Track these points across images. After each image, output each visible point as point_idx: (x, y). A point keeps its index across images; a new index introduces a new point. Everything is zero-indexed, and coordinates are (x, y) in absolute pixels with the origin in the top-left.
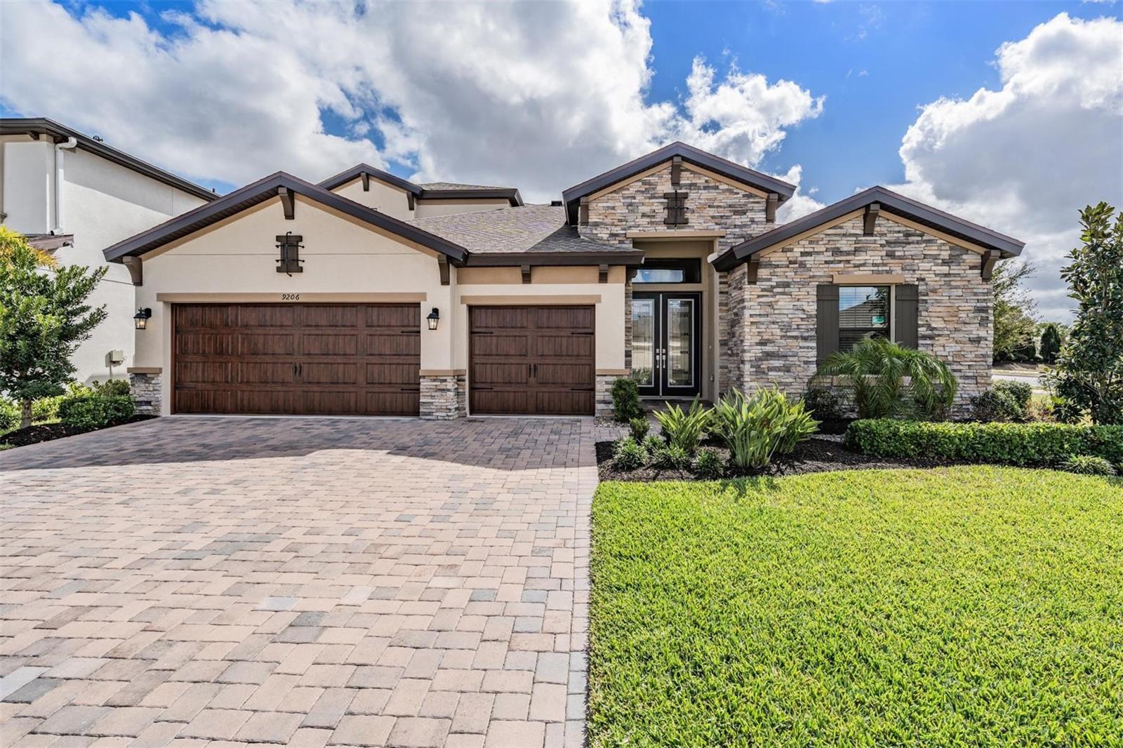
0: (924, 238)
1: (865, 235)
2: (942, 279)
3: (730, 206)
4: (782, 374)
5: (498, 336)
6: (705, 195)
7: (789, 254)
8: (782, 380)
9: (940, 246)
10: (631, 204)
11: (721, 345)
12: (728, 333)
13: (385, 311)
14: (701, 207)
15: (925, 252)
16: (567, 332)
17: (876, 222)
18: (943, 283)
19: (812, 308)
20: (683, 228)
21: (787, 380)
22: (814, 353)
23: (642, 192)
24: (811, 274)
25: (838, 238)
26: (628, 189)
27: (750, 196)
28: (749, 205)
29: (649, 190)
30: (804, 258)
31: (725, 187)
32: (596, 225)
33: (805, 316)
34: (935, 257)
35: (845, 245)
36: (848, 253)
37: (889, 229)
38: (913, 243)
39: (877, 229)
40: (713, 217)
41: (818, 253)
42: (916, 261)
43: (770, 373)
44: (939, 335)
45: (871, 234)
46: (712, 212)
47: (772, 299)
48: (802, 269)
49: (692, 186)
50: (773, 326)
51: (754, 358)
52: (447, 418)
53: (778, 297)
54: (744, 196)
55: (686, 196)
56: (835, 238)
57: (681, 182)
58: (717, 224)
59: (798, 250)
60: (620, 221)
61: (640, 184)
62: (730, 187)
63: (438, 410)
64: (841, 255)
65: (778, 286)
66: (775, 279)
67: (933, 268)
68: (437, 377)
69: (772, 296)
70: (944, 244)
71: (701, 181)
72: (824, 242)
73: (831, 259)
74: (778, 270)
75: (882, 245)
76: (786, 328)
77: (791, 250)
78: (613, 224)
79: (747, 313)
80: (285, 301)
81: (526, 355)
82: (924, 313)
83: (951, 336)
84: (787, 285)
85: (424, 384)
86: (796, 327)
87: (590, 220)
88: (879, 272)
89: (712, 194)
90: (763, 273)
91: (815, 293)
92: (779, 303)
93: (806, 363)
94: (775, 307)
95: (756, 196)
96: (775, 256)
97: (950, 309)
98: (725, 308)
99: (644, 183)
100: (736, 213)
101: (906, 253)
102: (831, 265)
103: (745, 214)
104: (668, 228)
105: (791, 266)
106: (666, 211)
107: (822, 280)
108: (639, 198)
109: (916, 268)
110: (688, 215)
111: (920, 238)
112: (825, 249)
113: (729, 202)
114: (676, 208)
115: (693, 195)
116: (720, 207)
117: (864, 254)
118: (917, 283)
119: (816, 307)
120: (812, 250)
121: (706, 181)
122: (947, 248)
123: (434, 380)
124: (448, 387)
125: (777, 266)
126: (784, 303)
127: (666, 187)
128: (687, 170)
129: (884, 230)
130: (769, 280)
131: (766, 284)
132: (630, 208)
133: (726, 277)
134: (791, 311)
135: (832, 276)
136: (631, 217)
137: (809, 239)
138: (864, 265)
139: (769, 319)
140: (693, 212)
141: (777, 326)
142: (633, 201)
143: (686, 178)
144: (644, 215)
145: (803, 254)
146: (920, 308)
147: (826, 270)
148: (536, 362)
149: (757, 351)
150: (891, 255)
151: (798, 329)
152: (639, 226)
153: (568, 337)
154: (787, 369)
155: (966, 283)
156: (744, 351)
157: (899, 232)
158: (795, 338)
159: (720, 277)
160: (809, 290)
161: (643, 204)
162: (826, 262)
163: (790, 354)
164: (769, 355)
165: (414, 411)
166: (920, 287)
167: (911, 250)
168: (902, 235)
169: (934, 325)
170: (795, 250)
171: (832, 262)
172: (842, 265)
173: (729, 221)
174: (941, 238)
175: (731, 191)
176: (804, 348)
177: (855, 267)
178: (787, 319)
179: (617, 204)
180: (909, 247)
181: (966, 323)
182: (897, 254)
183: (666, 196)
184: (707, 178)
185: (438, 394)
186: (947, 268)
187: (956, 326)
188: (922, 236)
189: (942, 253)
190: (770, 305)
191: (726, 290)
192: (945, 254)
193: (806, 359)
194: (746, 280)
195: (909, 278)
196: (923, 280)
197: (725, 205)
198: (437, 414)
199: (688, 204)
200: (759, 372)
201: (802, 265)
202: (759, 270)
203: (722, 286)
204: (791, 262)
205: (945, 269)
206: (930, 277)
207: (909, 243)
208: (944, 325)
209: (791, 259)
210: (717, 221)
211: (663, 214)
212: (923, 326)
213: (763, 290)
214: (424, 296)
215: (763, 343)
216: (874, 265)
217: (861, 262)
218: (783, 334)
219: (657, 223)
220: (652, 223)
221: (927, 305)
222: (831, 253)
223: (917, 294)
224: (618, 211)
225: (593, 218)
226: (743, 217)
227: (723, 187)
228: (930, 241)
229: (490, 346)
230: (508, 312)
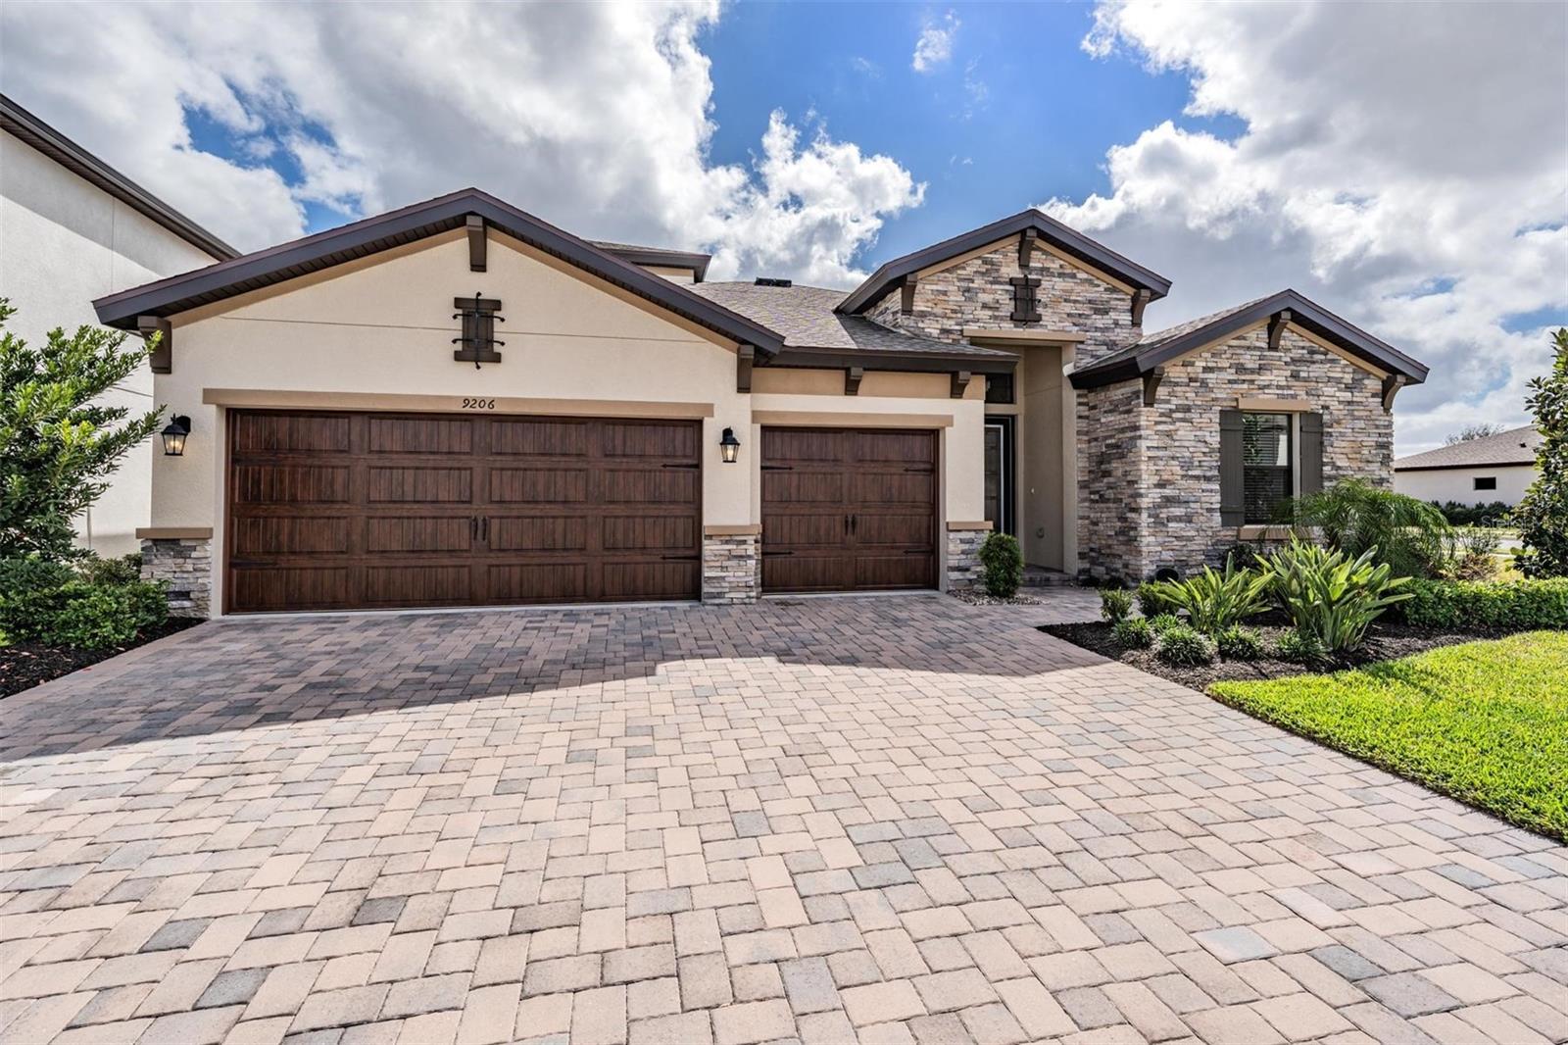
0: (1329, 357)
1: (1270, 348)
2: (1346, 408)
3: (1090, 302)
4: (1182, 525)
5: (799, 473)
6: (1061, 284)
7: (1189, 369)
8: (1184, 534)
9: (1343, 367)
10: (968, 290)
11: (1081, 488)
12: (1090, 472)
13: (635, 432)
14: (1056, 301)
15: (1329, 374)
16: (899, 469)
17: (1283, 334)
18: (1346, 412)
19: (1215, 440)
20: (1034, 327)
21: (1189, 534)
22: (1218, 498)
23: (983, 274)
24: (1213, 396)
25: (1242, 352)
26: (964, 268)
27: (1114, 290)
28: (1112, 302)
29: (991, 271)
30: (1206, 376)
31: (1085, 276)
32: (923, 315)
33: (1207, 450)
34: (1339, 381)
35: (1249, 360)
36: (1252, 371)
37: (1294, 343)
38: (1317, 362)
39: (1282, 342)
40: (1069, 315)
41: (1221, 369)
42: (1320, 385)
43: (1170, 525)
45: (1276, 349)
46: (1068, 308)
47: (1172, 427)
48: (1203, 390)
49: (1043, 270)
50: (1172, 462)
51: (1151, 505)
52: (747, 601)
53: (1178, 424)
54: (1106, 290)
55: (1038, 284)
56: (1238, 351)
57: (1032, 264)
58: (1075, 325)
59: (1200, 364)
60: (954, 311)
61: (980, 262)
62: (1090, 277)
63: (732, 589)
64: (1245, 373)
65: (1177, 410)
66: (1175, 401)
67: (1338, 394)
68: (729, 536)
69: (1171, 423)
70: (1346, 366)
71: (1055, 265)
72: (1228, 356)
73: (1235, 377)
74: (1178, 388)
75: (1286, 363)
76: (1187, 465)
77: (1192, 364)
78: (945, 316)
79: (1143, 444)
80: (468, 409)
81: (841, 502)
82: (1329, 449)
84: (1187, 409)
85: (710, 548)
86: (1198, 464)
87: (914, 308)
88: (1283, 397)
89: (1068, 284)
90: (1162, 392)
91: (1218, 420)
92: (1179, 433)
93: (1209, 510)
94: (1175, 437)
95: (1121, 291)
96: (1174, 371)
97: (1353, 445)
98: (1086, 438)
99: (985, 262)
100: (1097, 311)
101: (1311, 374)
102: (1235, 386)
103: (1107, 313)
104: (1016, 326)
105: (1191, 384)
106: (1013, 303)
107: (1225, 404)
108: (978, 283)
109: (1321, 393)
110: (1040, 310)
111: (1323, 357)
112: (1228, 365)
113: (1090, 296)
114: (1025, 300)
115: (1045, 283)
116: (1078, 302)
117: (1268, 373)
118: (1321, 411)
119: (1218, 439)
120: (1214, 365)
121: (1061, 266)
122: (1351, 370)
123: (727, 542)
124: (748, 553)
125: (1177, 384)
126: (1184, 432)
127: (1012, 270)
128: (1038, 249)
129: (1289, 344)
130: (1168, 402)
131: (1164, 407)
132: (967, 294)
133: (1086, 396)
134: (1193, 444)
135: (1237, 400)
136: (968, 308)
137: (1212, 351)
138: (1268, 387)
139: (1168, 453)
140: (1046, 306)
141: (1177, 463)
142: (971, 285)
143: (1037, 260)
144: (985, 306)
145: (1206, 369)
146: (1326, 443)
147: (1229, 391)
148: (855, 511)
149: (1156, 496)
150: (1295, 376)
151: (1200, 466)
152: (978, 321)
153: (902, 475)
154: (1188, 519)
155: (1368, 413)
156: (1141, 495)
157: (1303, 348)
158: (1197, 478)
159: (1079, 396)
160: (1211, 416)
161: (983, 291)
162: (1230, 382)
163: (1193, 499)
164: (1169, 501)
165: (693, 591)
166: (1325, 417)
167: (1316, 370)
168: (1306, 351)
169: (1339, 464)
170: (1197, 364)
171: (1236, 382)
172: (1245, 386)
173: (1089, 322)
174: (1344, 358)
175: (1090, 282)
176: (1207, 491)
177: (1259, 389)
178: (1188, 454)
179: (951, 288)
180: (1314, 367)
181: (1368, 462)
182: (1302, 374)
183: (1011, 282)
184: (1062, 262)
185: (733, 563)
186: (1350, 394)
187: (1360, 465)
188: (1326, 354)
189: (1346, 376)
190: (1169, 435)
191: (1087, 413)
192: (1348, 378)
193: (1209, 506)
194: (1142, 400)
195: (1313, 405)
196: (1327, 408)
197: (1083, 299)
198: (732, 595)
199: (1040, 294)
200: (1159, 523)
201: (1204, 383)
202: (1159, 388)
203: (1081, 408)
204: (1191, 380)
205: (1348, 396)
206: (1334, 405)
207: (1314, 362)
208: (1348, 464)
209: (1192, 375)
210: (1075, 320)
211: (1008, 307)
212: (1327, 464)
213: (1162, 415)
214: (709, 409)
215: (1161, 485)
216: (1279, 387)
217: (1266, 383)
218: (1184, 473)
219: (1002, 319)
220: (996, 317)
221: (1332, 439)
222: (1233, 371)
223: (1322, 425)
224: (952, 298)
225: (919, 306)
226: (1105, 317)
227: (1082, 275)
228: (1332, 361)
229: (788, 487)
230: (815, 437)
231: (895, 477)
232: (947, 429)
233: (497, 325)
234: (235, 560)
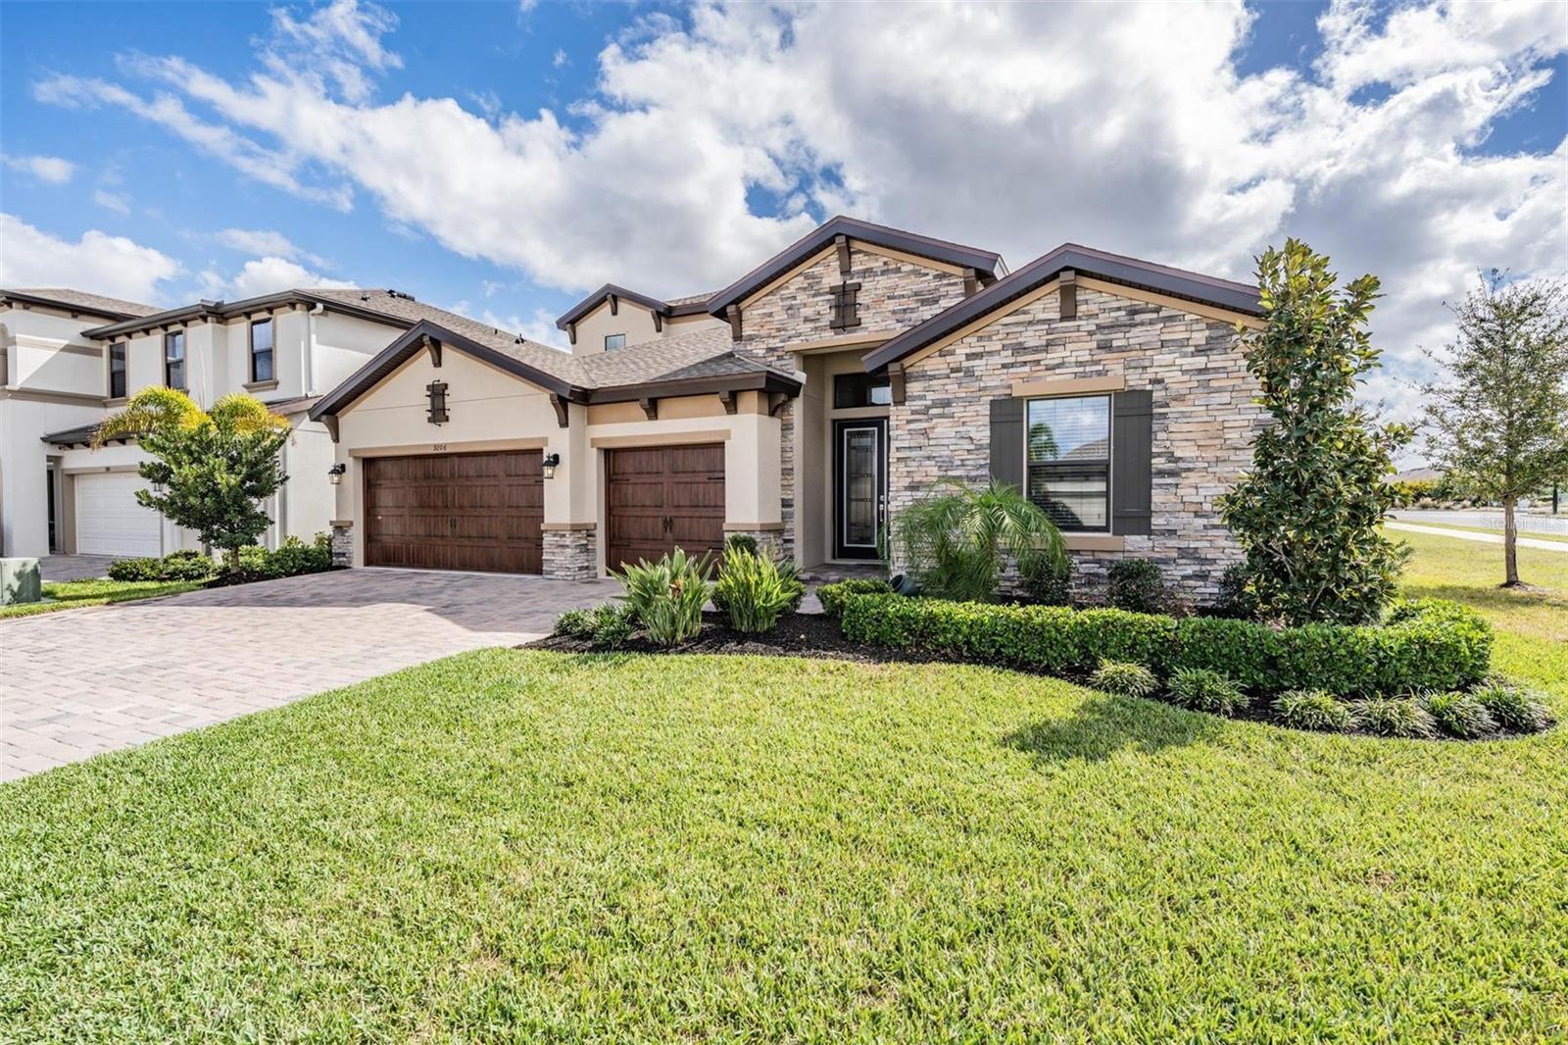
0: (1162, 314)
1: (1062, 319)
2: (1193, 378)
3: (916, 294)
5: (634, 484)
6: (884, 282)
7: (949, 359)
9: (1192, 325)
10: (790, 308)
13: (520, 458)
14: (879, 301)
15: (1163, 337)
16: (703, 478)
17: (1078, 298)
18: (1196, 384)
19: (984, 435)
20: (855, 331)
23: (805, 289)
24: (982, 385)
25: (1021, 329)
26: (787, 288)
27: (943, 276)
28: (942, 289)
29: (813, 287)
30: (971, 363)
31: (911, 267)
32: (751, 338)
33: (973, 447)
34: (1182, 344)
35: (1032, 338)
36: (1036, 350)
37: (1102, 306)
38: (1142, 324)
39: (1082, 308)
40: (894, 312)
41: (991, 353)
42: (1148, 353)
44: (1189, 470)
45: (1073, 317)
46: (892, 305)
47: (925, 425)
48: (969, 379)
49: (867, 272)
50: (927, 463)
53: (935, 421)
54: (935, 277)
55: (859, 287)
56: (1015, 329)
57: (854, 269)
58: (898, 321)
59: (961, 351)
60: (779, 330)
61: (802, 278)
62: (917, 268)
63: (560, 568)
64: (1025, 354)
65: (934, 405)
66: (931, 396)
67: (1178, 361)
68: (557, 532)
69: (927, 421)
70: (1196, 321)
71: (877, 264)
72: (1000, 336)
73: (1011, 360)
74: (935, 382)
75: (1091, 333)
76: (946, 465)
77: (952, 353)
78: (770, 336)
79: (894, 445)
80: (436, 452)
81: (661, 506)
82: (1161, 436)
83: (1210, 470)
84: (947, 403)
85: (547, 539)
86: (959, 463)
87: (743, 334)
88: (1084, 375)
89: (892, 280)
90: (914, 388)
91: (988, 413)
92: (936, 430)
94: (931, 436)
95: (951, 275)
96: (930, 362)
97: (1208, 427)
99: (806, 278)
100: (924, 302)
101: (1132, 341)
102: (1011, 370)
103: (937, 302)
104: (836, 334)
105: (952, 375)
106: (833, 311)
107: (996, 392)
108: (801, 297)
109: (1147, 363)
110: (861, 314)
111: (1154, 316)
112: (1000, 347)
113: (915, 288)
114: (845, 305)
115: (866, 286)
116: (903, 296)
117: (1061, 348)
118: (1149, 387)
119: (988, 433)
120: (982, 350)
121: (885, 263)
122: (1204, 326)
123: (555, 535)
124: (568, 543)
125: (933, 377)
126: (943, 429)
127: (834, 279)
128: (859, 252)
129: (1094, 308)
130: (923, 398)
131: (918, 404)
132: (790, 312)
134: (953, 441)
135: (1010, 387)
136: (791, 325)
137: (980, 334)
138: (1058, 366)
139: (922, 453)
140: (868, 308)
141: (933, 463)
142: (793, 302)
143: (859, 263)
144: (806, 320)
145: (969, 357)
146: (1155, 427)
147: (1004, 377)
148: (671, 514)
149: (906, 499)
150: (1105, 347)
151: (963, 465)
152: (800, 335)
153: (705, 483)
155: (1240, 381)
157: (1119, 309)
160: (979, 408)
161: (805, 305)
162: (1004, 366)
165: (537, 569)
166: (1155, 394)
167: (1137, 335)
168: (1123, 313)
169: (1178, 454)
170: (958, 352)
171: (1012, 365)
172: (1027, 369)
173: (911, 315)
174: (1192, 312)
175: (917, 273)
177: (1047, 369)
178: (946, 453)
179: (775, 309)
180: (1135, 331)
181: (1236, 449)
182: (1115, 344)
183: (833, 291)
184: (885, 259)
185: (558, 550)
186: (1205, 359)
187: (1218, 454)
188: (1157, 310)
189: (1194, 335)
190: (925, 433)
192: (1200, 337)
194: (890, 400)
195: (1137, 380)
196: (1160, 381)
197: (909, 293)
198: (558, 573)
199: (860, 297)
201: (970, 373)
202: (908, 386)
204: (953, 370)
205: (1200, 361)
206: (1173, 377)
207: (1136, 325)
208: (1198, 453)
209: (951, 365)
210: (899, 316)
211: (830, 316)
212: (1159, 455)
213: (914, 412)
214: (545, 440)
215: (913, 487)
216: (1080, 364)
217: (1057, 362)
218: (941, 473)
219: (822, 329)
220: (816, 329)
221: (1166, 422)
222: (1010, 352)
223: (1150, 404)
224: (777, 318)
225: (747, 331)
226: (936, 306)
227: (907, 268)
228: (1171, 318)
229: (626, 495)
230: (644, 455)
231: (701, 486)
232: (727, 442)
233: (447, 399)
234: (369, 537)
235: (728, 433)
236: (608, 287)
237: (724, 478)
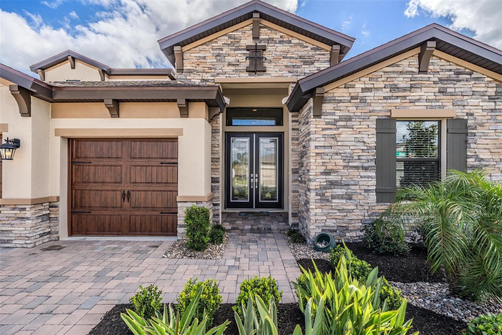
1: (420, 72)
2: (489, 114)
3: (301, 57)
4: (344, 201)
5: (95, 166)
6: (281, 48)
7: (351, 90)
8: (345, 208)
10: (218, 55)
11: (293, 173)
12: (299, 163)
14: (278, 59)
15: (474, 89)
16: (156, 162)
17: (431, 61)
18: (490, 117)
19: (372, 140)
20: (262, 75)
21: (349, 208)
22: (374, 182)
23: (228, 45)
24: (371, 109)
25: (395, 75)
26: (216, 42)
27: (318, 49)
28: (316, 57)
29: (234, 44)
30: (365, 94)
31: (297, 41)
32: (190, 72)
33: (365, 148)
34: (483, 94)
35: (402, 82)
36: (404, 90)
37: (442, 67)
38: (463, 80)
39: (431, 67)
40: (286, 66)
41: (377, 89)
42: (465, 98)
43: (334, 201)
44: (486, 166)
45: (425, 72)
46: (286, 62)
47: (335, 132)
48: (362, 104)
49: (270, 40)
50: (336, 157)
51: (318, 187)
52: (25, 246)
53: (341, 130)
54: (312, 49)
55: (264, 48)
56: (392, 75)
57: (261, 37)
58: (290, 72)
59: (359, 86)
60: (210, 68)
61: (227, 38)
62: (301, 42)
64: (399, 91)
65: (341, 120)
66: (338, 113)
67: (481, 104)
68: (15, 205)
69: (335, 129)
70: (490, 82)
71: (277, 36)
72: (383, 79)
73: (389, 94)
74: (341, 104)
75: (435, 83)
76: (348, 158)
77: (353, 87)
78: (204, 72)
79: (313, 144)
81: (120, 183)
82: (473, 146)
83: (497, 166)
84: (349, 119)
86: (357, 158)
87: (184, 68)
88: (432, 107)
89: (286, 47)
90: (327, 107)
91: (375, 126)
92: (342, 136)
93: (366, 191)
94: (338, 139)
95: (322, 49)
96: (338, 92)
97: (495, 142)
98: (297, 142)
99: (230, 37)
100: (305, 63)
101: (457, 90)
102: (389, 101)
103: (313, 63)
104: (250, 75)
105: (352, 101)
106: (248, 61)
107: (380, 114)
108: (226, 50)
109: (466, 104)
110: (266, 64)
111: (469, 76)
112: (383, 86)
113: (300, 54)
114: (256, 59)
115: (269, 48)
116: (293, 58)
117: (419, 90)
118: (466, 117)
119: (375, 140)
120: (372, 86)
121: (281, 37)
122: (494, 85)
123: (14, 209)
124: (27, 216)
125: (340, 101)
126: (346, 135)
127: (250, 41)
128: (265, 27)
129: (437, 68)
130: (333, 114)
131: (330, 118)
132: (218, 58)
133: (297, 116)
134: (353, 143)
135: (390, 111)
136: (219, 66)
137: (370, 76)
138: (419, 100)
139: (333, 150)
140: (270, 62)
141: (340, 157)
142: (221, 52)
143: (264, 34)
144: (230, 64)
145: (364, 90)
146: (470, 141)
147: (384, 105)
148: (129, 188)
149: (322, 180)
150: (442, 92)
151: (359, 159)
152: (225, 73)
153: (158, 166)
154: (349, 197)
156: (310, 180)
157: (450, 70)
158: (357, 168)
159: (293, 116)
160: (369, 123)
161: (229, 55)
162: (385, 98)
163: (352, 183)
164: (333, 184)
166: (469, 122)
167: (461, 87)
168: (453, 73)
169: (481, 156)
170: (357, 86)
171: (390, 98)
172: (399, 101)
173: (299, 70)
174: (487, 77)
175: (301, 45)
176: (365, 177)
177: (410, 102)
178: (349, 151)
179: (207, 55)
180: (459, 84)
182: (449, 90)
183: (248, 48)
184: (282, 34)
185: (18, 222)
186: (493, 104)
188: (470, 74)
189: (489, 90)
190: (334, 137)
191: (297, 127)
192: (492, 92)
193: (366, 188)
194: (312, 114)
195: (459, 113)
196: (472, 115)
197: (296, 56)
198: (16, 242)
199: (266, 55)
200: (323, 199)
201: (363, 100)
202: (323, 105)
203: (294, 124)
204: (353, 98)
205: (492, 105)
206: (478, 112)
207: (459, 81)
208: (491, 157)
209: (353, 95)
210: (290, 69)
211: (245, 63)
212: (471, 157)
213: (327, 123)
214: (4, 127)
215: (327, 173)
216: (428, 100)
217: (416, 98)
218: (346, 164)
219: (241, 71)
220: (236, 71)
221: (476, 138)
222: (388, 90)
223: (467, 127)
224: (208, 61)
225: (187, 66)
226: (313, 66)
227: (295, 41)
228: (477, 79)
229: (88, 174)
230: (106, 144)
231: (154, 169)
232: (179, 137)
235: (181, 131)
236: (69, 51)
237: (177, 163)
